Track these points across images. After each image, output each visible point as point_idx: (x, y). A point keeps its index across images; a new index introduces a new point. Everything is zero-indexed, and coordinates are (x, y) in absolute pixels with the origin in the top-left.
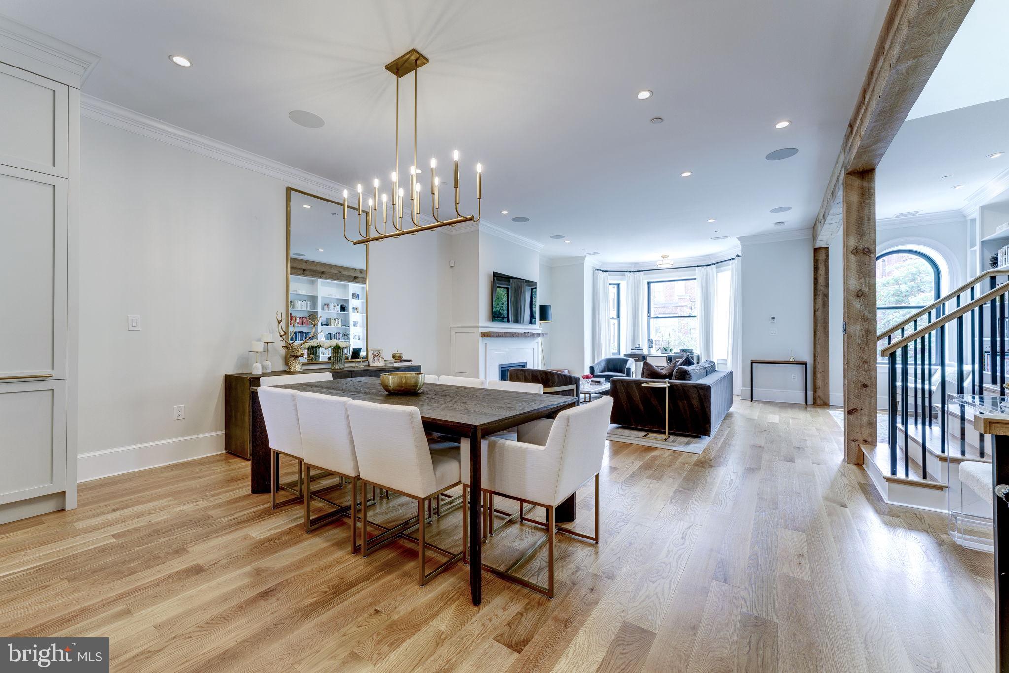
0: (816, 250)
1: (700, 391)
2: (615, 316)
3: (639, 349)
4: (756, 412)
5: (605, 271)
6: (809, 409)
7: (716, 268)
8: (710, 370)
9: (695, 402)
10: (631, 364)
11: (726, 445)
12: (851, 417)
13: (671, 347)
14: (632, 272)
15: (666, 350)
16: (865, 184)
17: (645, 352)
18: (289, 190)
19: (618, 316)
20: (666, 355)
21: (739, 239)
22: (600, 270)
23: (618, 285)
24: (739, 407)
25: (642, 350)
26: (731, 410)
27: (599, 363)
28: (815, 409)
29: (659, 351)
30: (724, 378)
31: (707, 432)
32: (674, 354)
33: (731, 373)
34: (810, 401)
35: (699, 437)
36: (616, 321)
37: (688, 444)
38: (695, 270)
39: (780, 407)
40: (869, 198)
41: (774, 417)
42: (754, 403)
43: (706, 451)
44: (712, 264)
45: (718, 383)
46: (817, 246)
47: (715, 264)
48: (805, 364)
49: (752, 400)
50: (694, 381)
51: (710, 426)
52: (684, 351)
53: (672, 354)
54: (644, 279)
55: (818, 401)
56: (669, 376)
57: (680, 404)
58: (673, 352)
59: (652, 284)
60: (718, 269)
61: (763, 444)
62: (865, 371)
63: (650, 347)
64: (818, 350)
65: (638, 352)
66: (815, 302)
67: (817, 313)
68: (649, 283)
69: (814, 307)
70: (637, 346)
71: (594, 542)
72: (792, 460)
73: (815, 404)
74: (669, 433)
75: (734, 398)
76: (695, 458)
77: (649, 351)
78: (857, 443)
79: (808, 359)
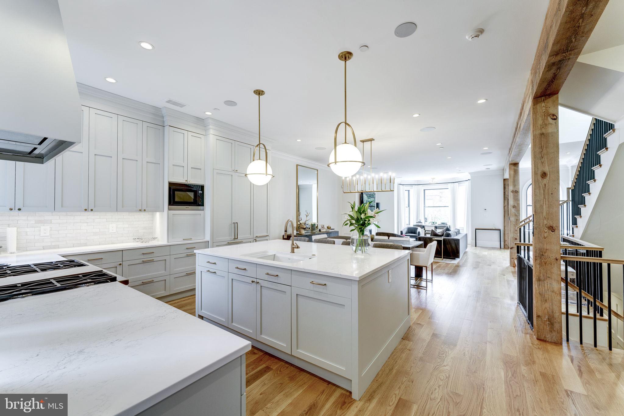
0: (504, 180)
1: (455, 241)
2: (407, 206)
3: (420, 222)
4: (478, 251)
5: (403, 185)
6: (501, 250)
7: (458, 184)
8: (458, 233)
9: (453, 245)
10: (419, 230)
11: (466, 261)
12: (511, 250)
13: (436, 221)
14: (416, 185)
15: (434, 223)
16: (516, 168)
17: (423, 224)
18: (297, 165)
19: (409, 206)
20: (434, 225)
21: (470, 173)
22: (401, 184)
23: (409, 191)
24: (470, 249)
25: (422, 223)
26: (467, 250)
27: (404, 229)
28: (504, 250)
29: (430, 223)
30: (464, 236)
31: (458, 257)
32: (438, 225)
33: (467, 234)
34: (502, 246)
35: (455, 259)
36: (408, 208)
37: (451, 261)
38: (448, 185)
39: (488, 249)
40: (517, 173)
41: (485, 253)
42: (477, 247)
43: (458, 263)
44: (456, 182)
45: (462, 238)
46: (505, 178)
47: (457, 182)
48: (500, 230)
49: (476, 246)
50: (452, 237)
51: (459, 255)
52: (443, 223)
53: (437, 225)
54: (422, 188)
55: (506, 246)
56: (442, 235)
57: (447, 246)
58: (437, 223)
59: (426, 191)
60: (459, 185)
61: (480, 261)
62: (516, 234)
63: (426, 221)
64: (506, 224)
65: (420, 224)
66: (504, 203)
67: (505, 208)
68: (424, 190)
69: (504, 205)
70: (419, 221)
71: (431, 281)
72: (490, 265)
73: (505, 248)
74: (443, 258)
75: (468, 245)
76: (455, 265)
77: (425, 224)
78: (513, 259)
79: (502, 228)
